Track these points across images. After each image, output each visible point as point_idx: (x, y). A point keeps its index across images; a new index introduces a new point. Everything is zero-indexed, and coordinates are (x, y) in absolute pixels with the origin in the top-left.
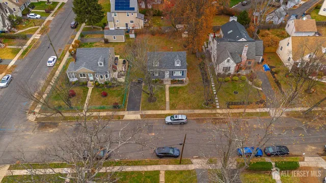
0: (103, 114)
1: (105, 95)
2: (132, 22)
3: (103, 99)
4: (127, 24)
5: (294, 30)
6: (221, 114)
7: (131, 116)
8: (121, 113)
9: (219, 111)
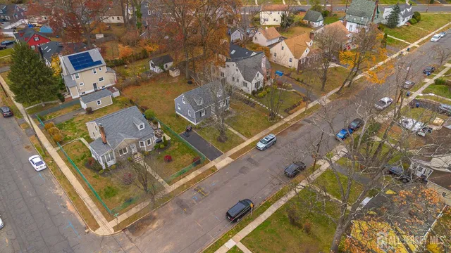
0: (192, 176)
1: (169, 159)
2: (101, 79)
3: (171, 164)
4: (95, 85)
5: (266, 39)
6: (291, 121)
7: (221, 163)
8: (209, 166)
9: (287, 120)
